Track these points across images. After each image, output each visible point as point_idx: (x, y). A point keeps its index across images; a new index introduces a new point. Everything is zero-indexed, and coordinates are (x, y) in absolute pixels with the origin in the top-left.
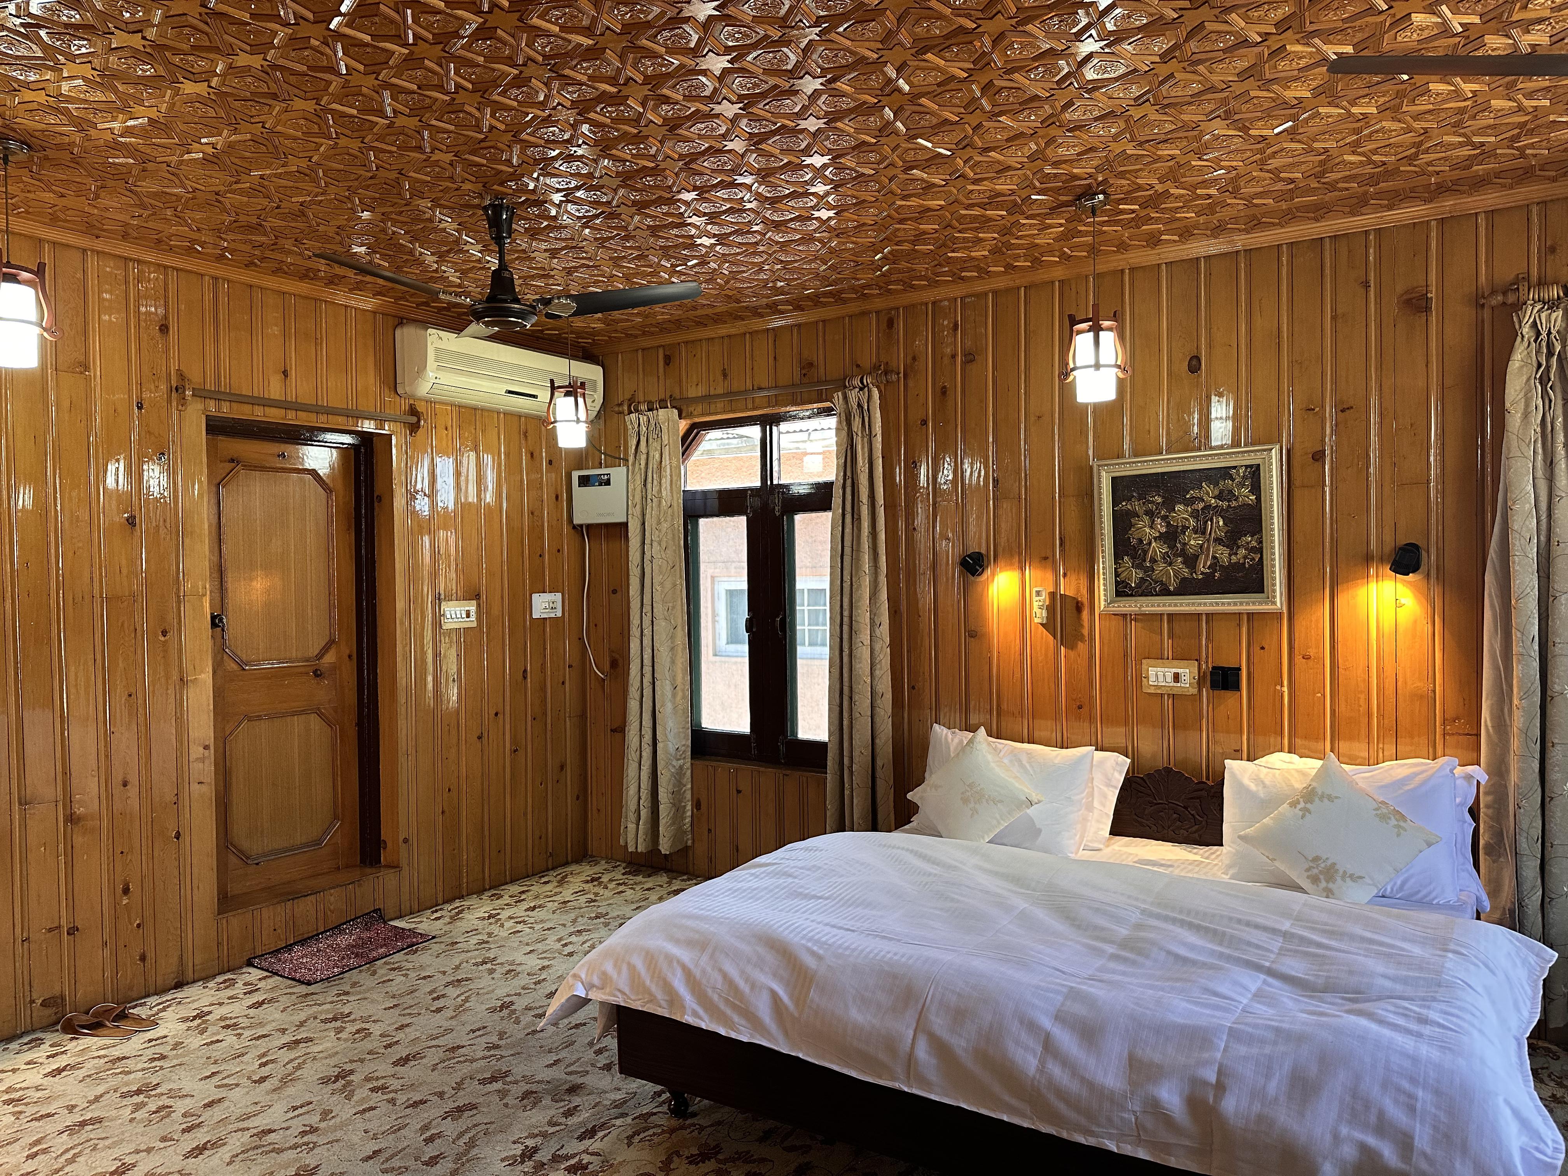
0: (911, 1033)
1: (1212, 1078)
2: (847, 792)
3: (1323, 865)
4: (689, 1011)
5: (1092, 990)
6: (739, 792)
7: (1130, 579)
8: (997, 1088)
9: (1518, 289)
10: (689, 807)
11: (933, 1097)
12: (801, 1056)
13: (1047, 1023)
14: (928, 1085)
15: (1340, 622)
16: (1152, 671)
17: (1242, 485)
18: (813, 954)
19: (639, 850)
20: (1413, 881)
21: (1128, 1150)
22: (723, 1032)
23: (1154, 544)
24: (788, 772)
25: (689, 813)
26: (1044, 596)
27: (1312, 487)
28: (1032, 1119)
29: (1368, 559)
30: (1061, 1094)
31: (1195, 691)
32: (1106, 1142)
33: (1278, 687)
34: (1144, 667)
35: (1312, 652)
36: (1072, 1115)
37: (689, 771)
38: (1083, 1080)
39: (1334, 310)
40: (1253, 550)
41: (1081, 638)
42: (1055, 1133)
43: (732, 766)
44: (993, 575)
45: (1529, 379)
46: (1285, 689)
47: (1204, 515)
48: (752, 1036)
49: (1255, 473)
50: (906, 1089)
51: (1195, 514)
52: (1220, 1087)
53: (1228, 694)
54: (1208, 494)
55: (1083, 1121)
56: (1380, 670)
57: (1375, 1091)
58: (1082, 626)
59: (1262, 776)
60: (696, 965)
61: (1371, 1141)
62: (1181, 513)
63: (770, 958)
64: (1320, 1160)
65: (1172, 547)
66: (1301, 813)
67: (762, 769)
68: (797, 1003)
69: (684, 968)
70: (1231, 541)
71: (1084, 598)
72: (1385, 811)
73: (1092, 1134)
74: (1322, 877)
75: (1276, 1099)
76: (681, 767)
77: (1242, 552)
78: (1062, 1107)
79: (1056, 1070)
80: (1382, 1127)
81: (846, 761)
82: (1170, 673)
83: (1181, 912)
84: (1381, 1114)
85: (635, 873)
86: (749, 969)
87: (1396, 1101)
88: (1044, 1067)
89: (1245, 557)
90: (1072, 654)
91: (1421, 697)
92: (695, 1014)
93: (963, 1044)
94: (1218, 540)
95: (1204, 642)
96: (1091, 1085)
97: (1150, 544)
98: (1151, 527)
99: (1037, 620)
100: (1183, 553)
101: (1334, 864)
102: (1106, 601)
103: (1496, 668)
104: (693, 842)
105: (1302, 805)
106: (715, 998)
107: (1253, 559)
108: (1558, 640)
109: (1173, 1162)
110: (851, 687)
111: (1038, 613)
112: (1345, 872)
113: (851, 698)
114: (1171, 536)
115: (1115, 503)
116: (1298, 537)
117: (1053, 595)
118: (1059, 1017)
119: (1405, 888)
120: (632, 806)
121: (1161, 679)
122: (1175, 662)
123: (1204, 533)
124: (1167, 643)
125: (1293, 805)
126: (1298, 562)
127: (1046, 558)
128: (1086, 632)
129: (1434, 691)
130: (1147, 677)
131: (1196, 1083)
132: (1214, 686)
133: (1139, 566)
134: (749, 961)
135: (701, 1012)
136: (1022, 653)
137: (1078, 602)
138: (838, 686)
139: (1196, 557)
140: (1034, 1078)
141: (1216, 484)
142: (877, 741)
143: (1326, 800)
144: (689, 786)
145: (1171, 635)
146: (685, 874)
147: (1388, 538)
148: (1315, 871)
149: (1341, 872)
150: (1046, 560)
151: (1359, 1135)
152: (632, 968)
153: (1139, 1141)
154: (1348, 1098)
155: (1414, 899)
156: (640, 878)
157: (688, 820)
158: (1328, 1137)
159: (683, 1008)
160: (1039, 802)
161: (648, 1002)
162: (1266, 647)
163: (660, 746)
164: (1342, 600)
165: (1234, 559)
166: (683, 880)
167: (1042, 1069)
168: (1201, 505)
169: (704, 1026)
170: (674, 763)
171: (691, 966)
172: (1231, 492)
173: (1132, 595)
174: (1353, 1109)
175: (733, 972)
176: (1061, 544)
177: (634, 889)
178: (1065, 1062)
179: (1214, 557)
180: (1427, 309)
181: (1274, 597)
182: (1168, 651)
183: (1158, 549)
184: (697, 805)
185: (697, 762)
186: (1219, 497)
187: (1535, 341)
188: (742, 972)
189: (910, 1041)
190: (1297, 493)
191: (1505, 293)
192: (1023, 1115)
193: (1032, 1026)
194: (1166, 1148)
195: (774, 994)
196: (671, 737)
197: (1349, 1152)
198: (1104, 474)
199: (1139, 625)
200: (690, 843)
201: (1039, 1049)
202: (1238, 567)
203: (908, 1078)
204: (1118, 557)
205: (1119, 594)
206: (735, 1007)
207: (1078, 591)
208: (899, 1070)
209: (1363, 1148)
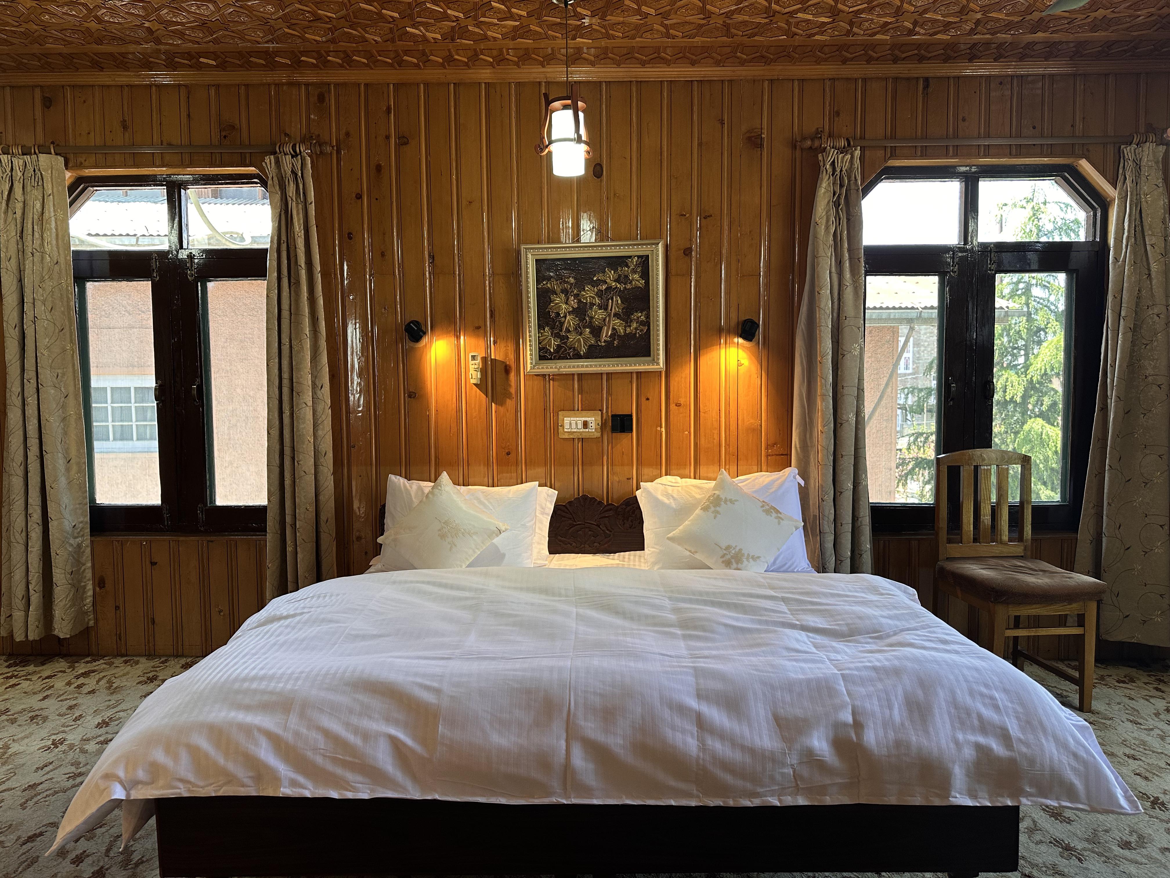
0: (563, 743)
1: (850, 719)
2: (289, 549)
3: (733, 552)
4: (286, 783)
5: (711, 666)
6: (153, 564)
7: (550, 346)
8: (661, 776)
9: (821, 137)
10: (90, 586)
11: (595, 802)
12: (437, 797)
13: (693, 703)
14: (588, 791)
15: (702, 377)
16: (567, 420)
17: (634, 272)
18: (428, 688)
19: (31, 638)
20: (782, 556)
21: (789, 801)
22: (335, 795)
23: (568, 318)
24: (213, 538)
25: (90, 593)
26: (479, 361)
27: (683, 275)
28: (698, 797)
29: (720, 332)
30: (726, 766)
31: (598, 435)
32: (770, 799)
33: (659, 429)
34: (560, 417)
35: (682, 401)
36: (740, 783)
37: (88, 550)
38: (743, 748)
39: (700, 138)
40: (642, 323)
41: (509, 395)
42: (722, 804)
43: (144, 539)
44: (431, 342)
45: (829, 202)
46: (663, 430)
47: (605, 295)
48: (372, 791)
49: (644, 262)
50: (565, 802)
51: (600, 294)
52: (858, 725)
53: (624, 435)
54: (610, 277)
55: (749, 786)
56: (728, 413)
57: (969, 700)
58: (510, 386)
59: (670, 492)
60: (285, 728)
61: (981, 740)
62: (589, 293)
63: (376, 703)
64: (950, 765)
65: (582, 320)
66: (713, 515)
67: (181, 538)
68: (423, 742)
69: (270, 736)
70: (626, 316)
71: (511, 360)
72: (767, 507)
73: (757, 795)
74: (733, 560)
75: (903, 724)
76: (79, 546)
77: (635, 325)
78: (729, 779)
79: (717, 746)
80: (984, 727)
81: (288, 519)
82: (580, 420)
83: (694, 594)
84: (980, 717)
85: (24, 663)
86: (355, 720)
87: (984, 705)
88: (704, 745)
89: (636, 329)
90: (501, 409)
91: (754, 430)
92: (294, 783)
93: (620, 741)
94: (616, 315)
95: (605, 396)
96: (752, 751)
97: (565, 317)
98: (566, 303)
99: (473, 381)
100: (591, 326)
101: (741, 550)
102: (531, 363)
103: (802, 406)
104: (96, 620)
105: (713, 509)
106: (319, 760)
107: (641, 330)
108: (845, 385)
109: (828, 801)
110: (293, 448)
111: (474, 375)
112: (748, 555)
113: (293, 458)
114: (581, 311)
115: (538, 281)
116: (673, 314)
117: (484, 360)
118: (700, 696)
119: (778, 562)
120: (19, 591)
121: (574, 426)
122: (584, 413)
123: (606, 309)
124: (578, 398)
125: (705, 509)
126: (672, 333)
127: (478, 328)
128: (513, 391)
129: (761, 426)
130: (562, 426)
131: (839, 726)
132: (614, 429)
133: (557, 336)
134: (351, 711)
135: (301, 779)
136: (459, 410)
137: (506, 366)
138: (277, 447)
139: (600, 329)
140: (698, 756)
141: (616, 270)
142: (321, 498)
143: (728, 503)
144: (89, 564)
145: (581, 391)
146: (88, 656)
147: (734, 316)
148: (728, 557)
149: (746, 555)
150: (478, 329)
151: (972, 738)
152: (194, 751)
153: (797, 790)
154: (953, 711)
155: (782, 570)
156: (31, 668)
157: (89, 600)
158: (952, 745)
159: (276, 779)
160: (506, 530)
161: (225, 784)
162: (650, 398)
163: (53, 526)
164: (705, 360)
165: (628, 330)
166: (87, 662)
167: (703, 747)
168: (604, 287)
169: (308, 794)
170: (72, 541)
171: (279, 731)
172: (626, 277)
173: (551, 359)
174: (959, 718)
175: (336, 727)
176: (492, 316)
177: (30, 680)
178: (722, 735)
179: (614, 329)
180: (761, 146)
181: (658, 359)
182: (578, 404)
183: (570, 321)
184: (100, 583)
185: (99, 539)
186: (617, 281)
187: (833, 175)
188: (347, 725)
189: (564, 752)
190: (673, 280)
191: (812, 140)
192: (689, 795)
193: (681, 709)
194: (823, 790)
195: (394, 741)
196: (67, 514)
197: (969, 753)
198: (530, 256)
199: (556, 383)
200: (91, 623)
201: (695, 729)
202: (630, 336)
203: (565, 789)
204: (541, 327)
205: (542, 358)
206: (345, 764)
207: (506, 355)
208: (556, 784)
209: (978, 747)
